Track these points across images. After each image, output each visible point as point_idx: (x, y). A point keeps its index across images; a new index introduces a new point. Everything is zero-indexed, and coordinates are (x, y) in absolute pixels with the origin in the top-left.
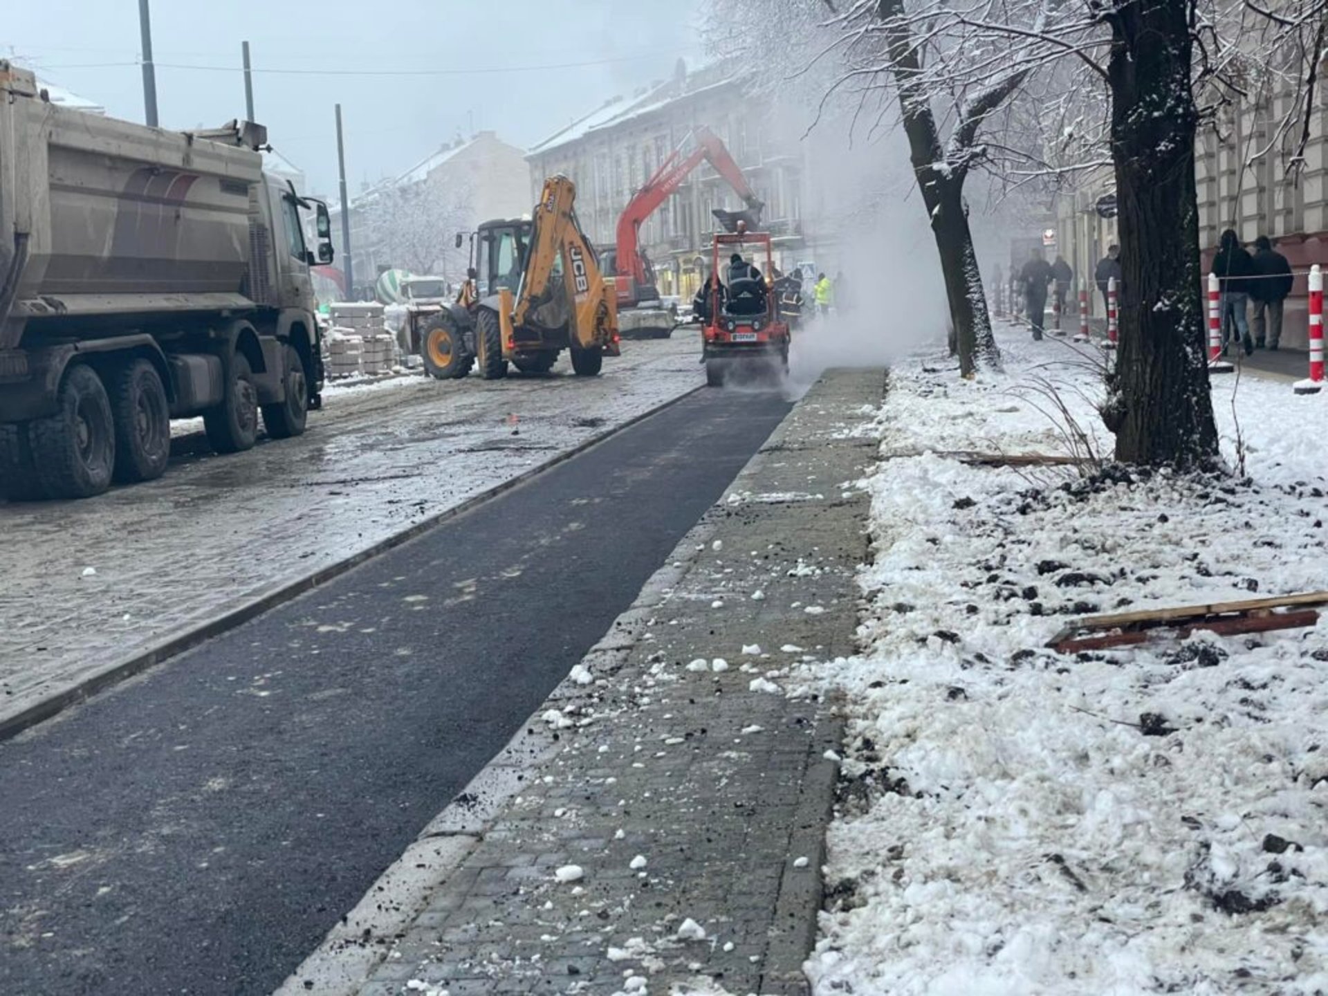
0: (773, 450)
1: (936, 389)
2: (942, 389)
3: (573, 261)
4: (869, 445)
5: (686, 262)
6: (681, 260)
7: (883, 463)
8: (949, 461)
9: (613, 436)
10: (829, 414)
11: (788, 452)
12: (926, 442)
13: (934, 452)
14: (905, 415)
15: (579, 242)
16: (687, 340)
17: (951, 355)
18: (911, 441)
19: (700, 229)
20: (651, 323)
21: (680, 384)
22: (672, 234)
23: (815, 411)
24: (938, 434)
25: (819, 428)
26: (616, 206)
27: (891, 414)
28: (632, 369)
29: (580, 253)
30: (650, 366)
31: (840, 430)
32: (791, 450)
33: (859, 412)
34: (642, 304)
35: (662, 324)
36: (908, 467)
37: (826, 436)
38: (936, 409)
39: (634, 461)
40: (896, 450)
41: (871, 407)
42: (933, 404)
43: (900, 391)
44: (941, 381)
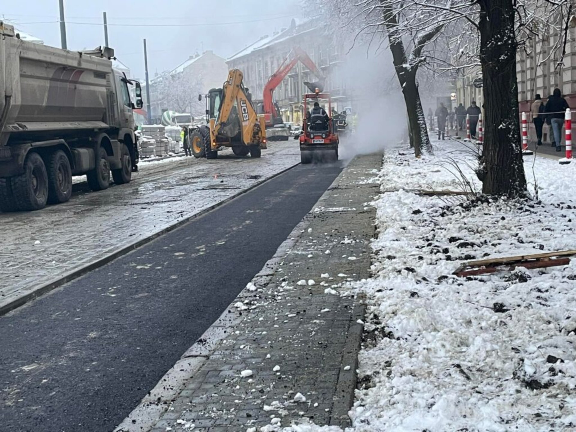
0: (334, 189)
1: (405, 162)
2: (407, 162)
3: (242, 107)
4: (375, 187)
5: (296, 107)
6: (294, 107)
7: (382, 195)
8: (410, 194)
9: (265, 183)
10: (358, 173)
11: (340, 190)
12: (400, 186)
13: (404, 189)
14: (391, 173)
17: (411, 148)
18: (393, 185)
19: (302, 93)
20: (280, 134)
21: (294, 160)
22: (290, 95)
23: (352, 172)
24: (405, 182)
25: (354, 179)
27: (385, 173)
28: (273, 154)
30: (280, 153)
31: (363, 180)
32: (342, 189)
33: (371, 172)
34: (275, 126)
35: (285, 134)
36: (392, 196)
37: (357, 183)
38: (404, 171)
39: (273, 194)
40: (387, 189)
41: (376, 170)
42: (403, 169)
43: (389, 163)
44: (407, 159)
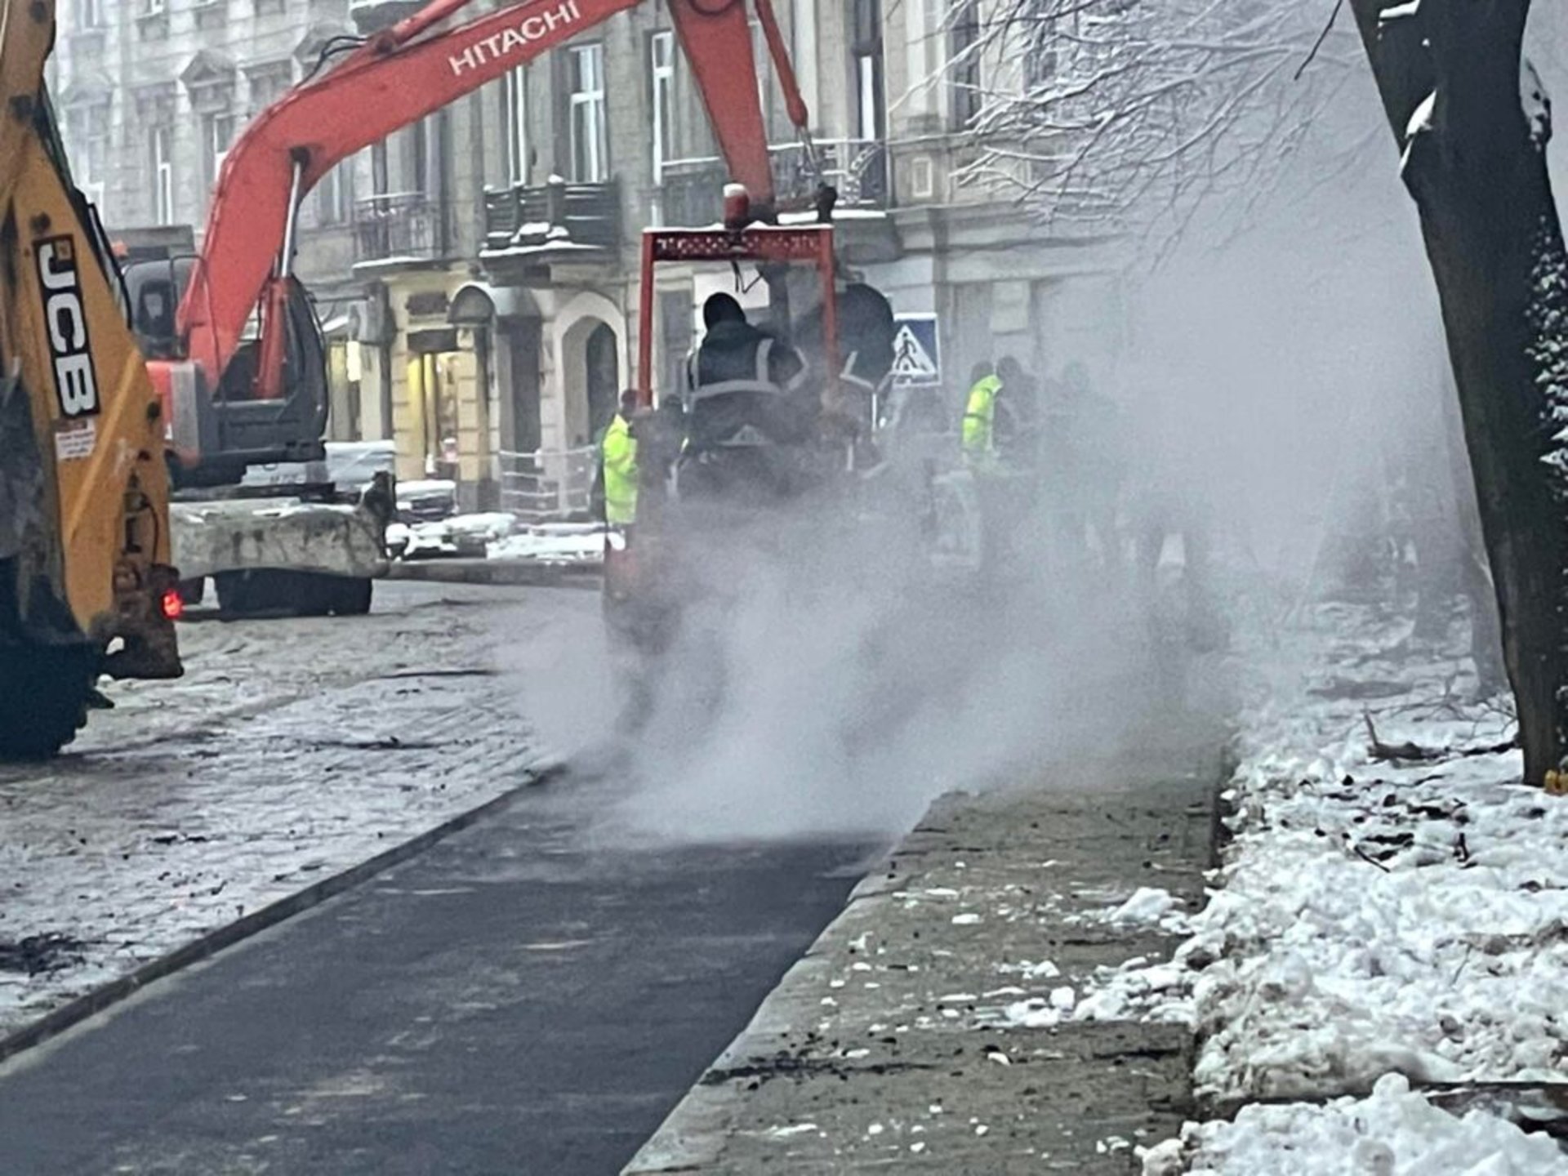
0: (762, 1069)
1: (1423, 830)
2: (1446, 827)
3: (47, 293)
4: (1156, 1054)
5: (416, 307)
6: (400, 299)
7: (1212, 1127)
8: (1475, 1120)
9: (118, 1007)
10: (993, 925)
11: (824, 1081)
12: (1383, 1045)
13: (1417, 1082)
14: (1301, 930)
15: (65, 222)
16: (419, 623)
17: (1483, 695)
18: (1323, 1038)
19: (479, 179)
20: (286, 553)
21: (397, 800)
22: (366, 193)
23: (938, 913)
24: (1434, 1009)
25: (956, 981)
26: (139, 78)
27: (1246, 929)
28: (196, 737)
29: (71, 265)
30: (270, 726)
31: (1041, 990)
32: (842, 1071)
33: (1114, 916)
34: (255, 475)
35: (332, 557)
36: (1312, 1144)
37: (983, 1016)
38: (1422, 910)
39: (200, 1108)
40: (1258, 1071)
41: (1163, 897)
42: (1409, 889)
43: (1281, 836)
44: (1446, 797)
